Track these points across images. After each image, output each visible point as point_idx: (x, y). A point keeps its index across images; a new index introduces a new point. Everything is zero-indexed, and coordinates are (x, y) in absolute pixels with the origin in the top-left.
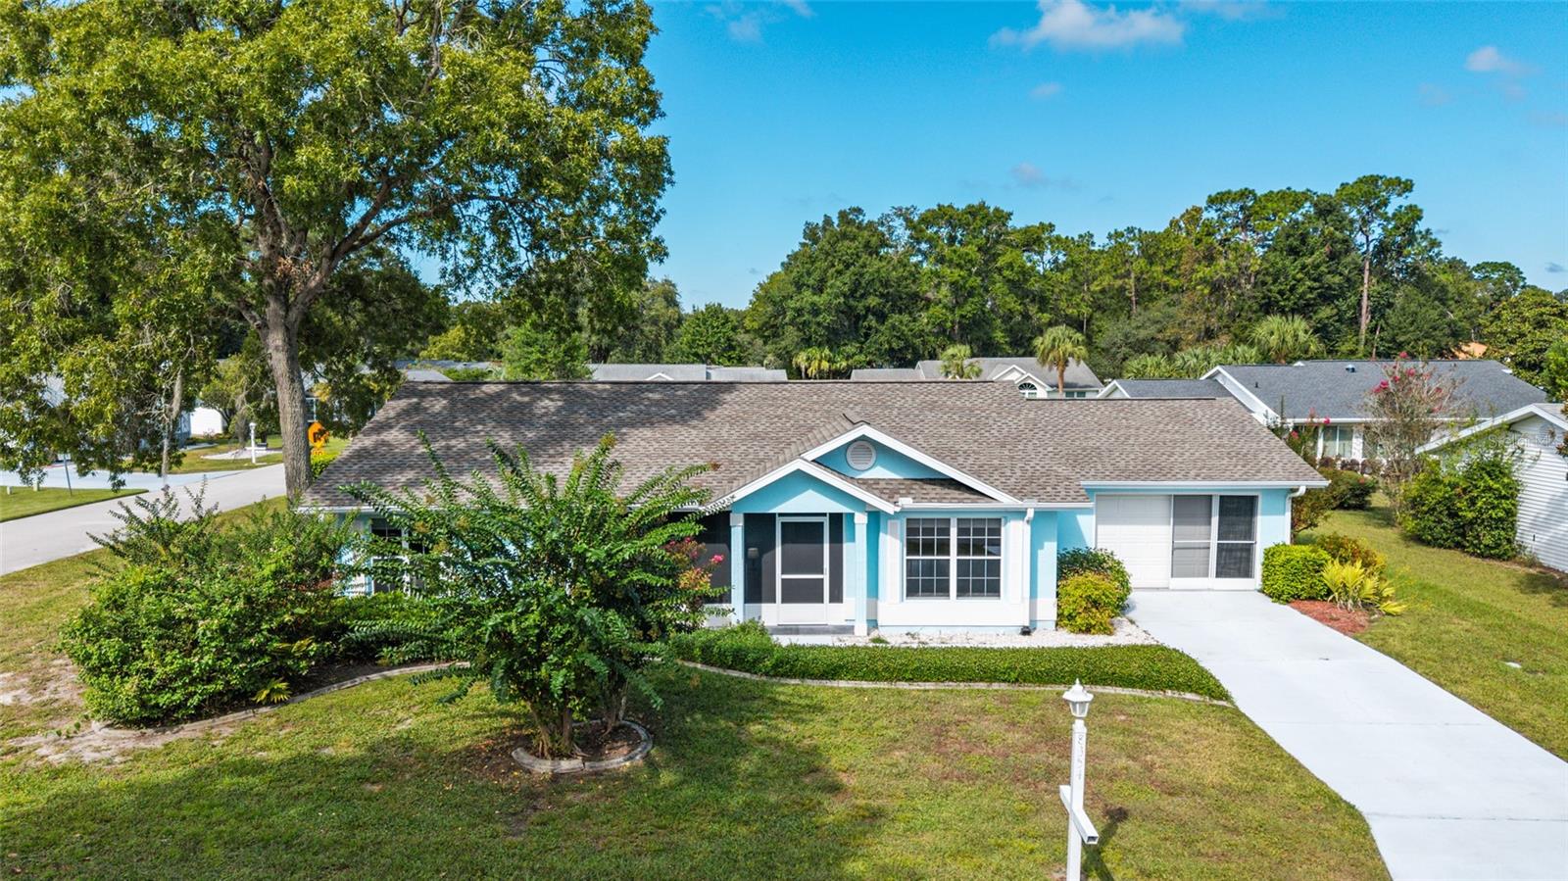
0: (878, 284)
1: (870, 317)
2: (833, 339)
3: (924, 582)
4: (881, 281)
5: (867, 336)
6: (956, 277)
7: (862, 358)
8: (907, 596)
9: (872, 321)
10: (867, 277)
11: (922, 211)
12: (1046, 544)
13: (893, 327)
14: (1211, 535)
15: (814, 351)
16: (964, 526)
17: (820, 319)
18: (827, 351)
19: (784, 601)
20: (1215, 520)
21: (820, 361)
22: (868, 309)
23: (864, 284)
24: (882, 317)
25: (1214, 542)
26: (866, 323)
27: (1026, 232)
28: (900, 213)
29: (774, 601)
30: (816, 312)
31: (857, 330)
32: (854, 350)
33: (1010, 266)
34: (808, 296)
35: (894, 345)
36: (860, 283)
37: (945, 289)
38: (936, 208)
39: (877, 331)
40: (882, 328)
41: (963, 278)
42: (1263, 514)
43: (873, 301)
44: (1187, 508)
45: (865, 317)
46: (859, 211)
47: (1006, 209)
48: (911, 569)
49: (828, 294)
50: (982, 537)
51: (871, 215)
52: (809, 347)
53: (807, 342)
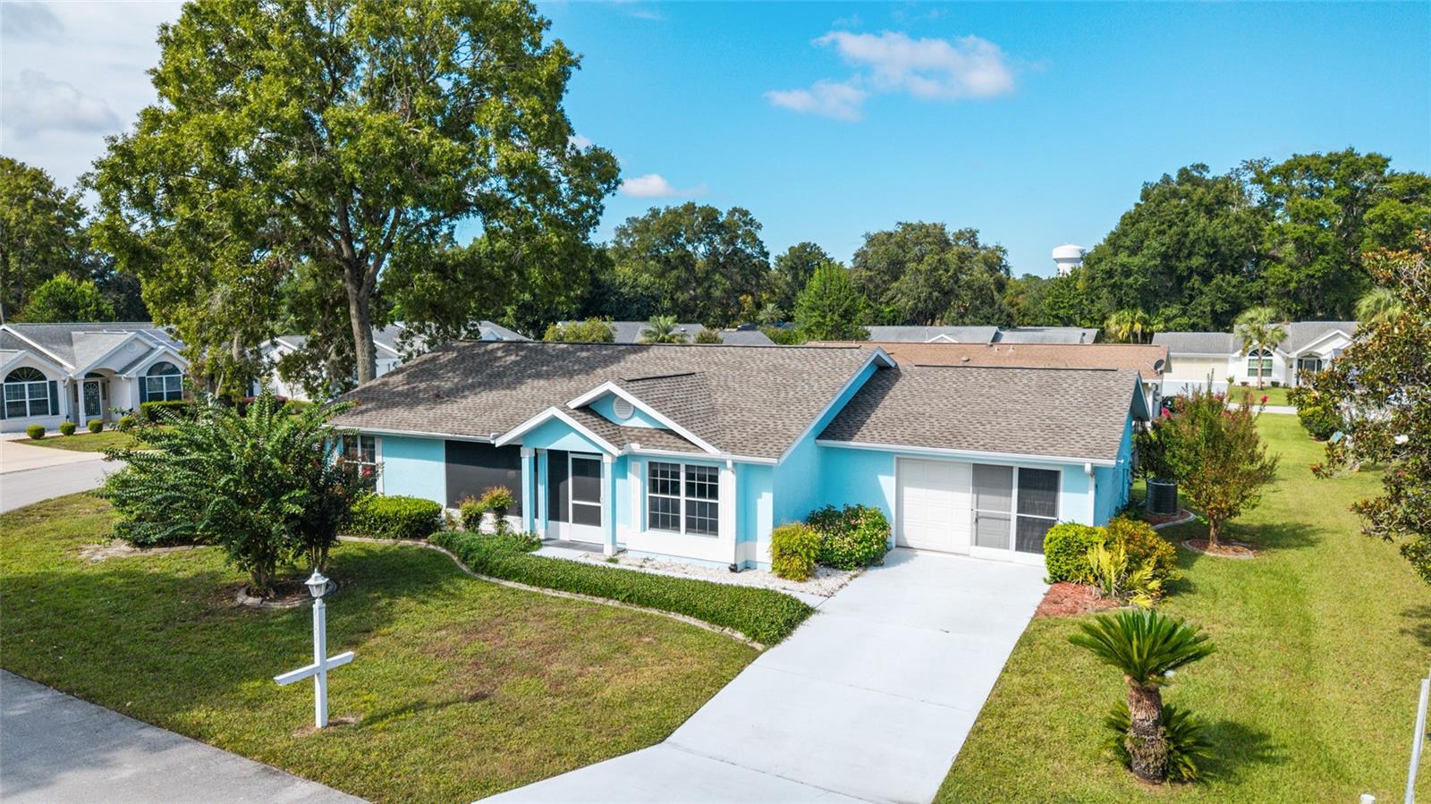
0: (1204, 244)
1: (1196, 277)
2: (1148, 300)
3: (661, 517)
4: (1207, 241)
5: (1192, 298)
6: (1299, 233)
7: (1185, 320)
8: (650, 526)
9: (1196, 281)
10: (1192, 236)
11: (1274, 164)
12: (764, 494)
13: (1219, 288)
14: (1009, 506)
15: (1126, 314)
16: (691, 472)
17: (1131, 280)
18: (1140, 313)
19: (574, 521)
20: (1015, 491)
21: (1133, 323)
22: (1191, 271)
23: (1188, 245)
24: (1207, 277)
25: (1014, 514)
26: (1190, 284)
27: (1408, 179)
28: (1250, 166)
29: (567, 520)
30: (1127, 273)
31: (1180, 291)
32: (1175, 312)
33: (1382, 218)
34: (1123, 257)
35: (1218, 307)
36: (1184, 243)
37: (1290, 246)
38: (1292, 158)
39: (1202, 293)
40: (1206, 289)
41: (1311, 234)
42: (1064, 491)
43: (1196, 261)
44: (986, 477)
45: (1189, 277)
46: (1204, 167)
47: (1386, 155)
48: (653, 504)
49: (1143, 256)
50: (704, 482)
51: (1217, 171)
52: (1122, 308)
53: (1120, 305)
